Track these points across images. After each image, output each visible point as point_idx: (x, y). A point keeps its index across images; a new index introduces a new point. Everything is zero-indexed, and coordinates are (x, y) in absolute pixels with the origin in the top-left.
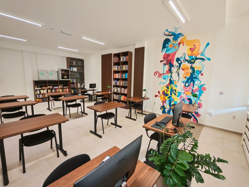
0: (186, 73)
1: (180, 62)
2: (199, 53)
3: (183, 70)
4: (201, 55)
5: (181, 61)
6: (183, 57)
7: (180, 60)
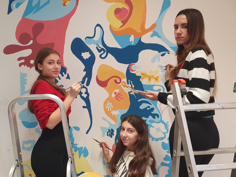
0: (113, 95)
1: (86, 55)
2: (147, 26)
3: (103, 84)
4: (152, 36)
5: (91, 53)
6: (97, 38)
7: (88, 50)
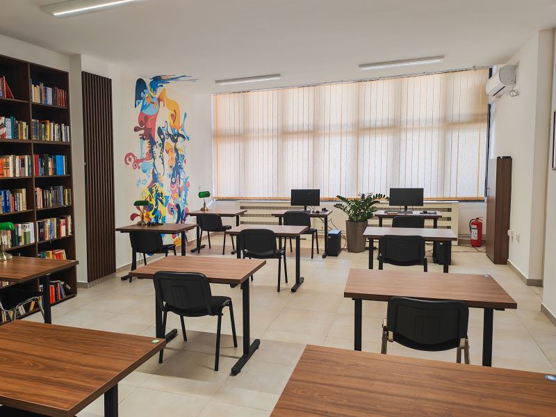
0: (171, 158)
2: (180, 125)
3: (167, 152)
4: (182, 130)
5: (164, 136)
6: (166, 128)
